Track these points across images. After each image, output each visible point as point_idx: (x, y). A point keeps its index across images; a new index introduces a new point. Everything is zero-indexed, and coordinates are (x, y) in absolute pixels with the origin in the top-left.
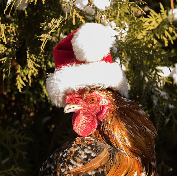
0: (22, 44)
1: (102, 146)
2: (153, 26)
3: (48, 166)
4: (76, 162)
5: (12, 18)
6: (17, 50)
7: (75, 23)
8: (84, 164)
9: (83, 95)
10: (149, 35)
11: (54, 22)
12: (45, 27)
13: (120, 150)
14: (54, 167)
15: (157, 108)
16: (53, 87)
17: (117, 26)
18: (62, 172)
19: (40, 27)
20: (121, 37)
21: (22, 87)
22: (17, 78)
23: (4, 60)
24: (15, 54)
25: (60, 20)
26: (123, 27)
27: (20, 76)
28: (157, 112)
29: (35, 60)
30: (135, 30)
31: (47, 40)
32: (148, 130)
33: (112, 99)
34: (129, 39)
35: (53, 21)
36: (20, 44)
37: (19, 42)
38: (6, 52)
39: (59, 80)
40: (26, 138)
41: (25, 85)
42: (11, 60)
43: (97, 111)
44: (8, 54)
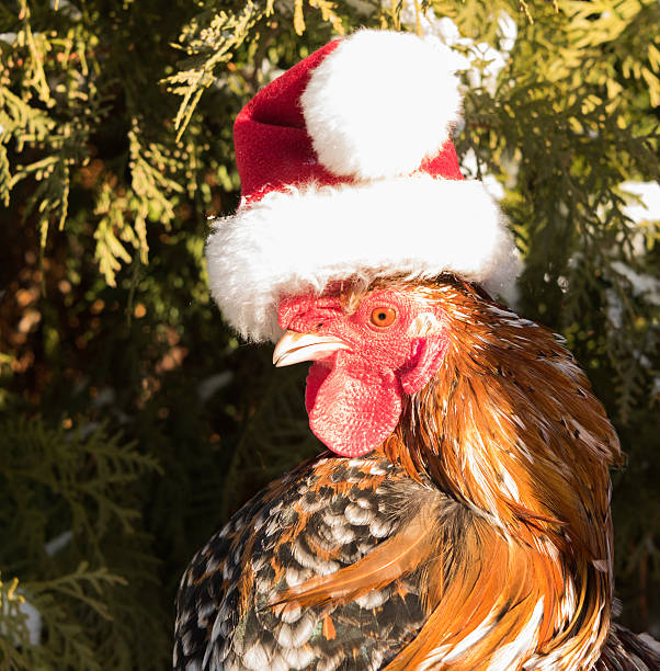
0: (111, 107)
1: (413, 496)
2: (607, 31)
3: (211, 568)
4: (314, 555)
5: (74, 8)
6: (94, 131)
7: (304, 28)
8: (343, 565)
9: (347, 299)
10: (589, 63)
11: (224, 25)
12: (193, 44)
13: (480, 512)
14: (231, 573)
15: (620, 338)
16: (232, 273)
17: (463, 35)
18: (260, 596)
19: (174, 45)
20: (483, 77)
21: (118, 266)
22: (97, 235)
23: (45, 169)
24: (83, 145)
25: (248, 18)
26: (491, 36)
27: (108, 224)
28: (621, 351)
29: (162, 167)
30: (535, 46)
31: (200, 93)
32: (585, 436)
33: (455, 312)
34: (512, 84)
35: (218, 21)
36: (103, 105)
37: (101, 99)
38: (52, 138)
39: (255, 247)
40: (135, 455)
41: (127, 258)
42: (70, 166)
43: (400, 358)
44: (61, 143)
